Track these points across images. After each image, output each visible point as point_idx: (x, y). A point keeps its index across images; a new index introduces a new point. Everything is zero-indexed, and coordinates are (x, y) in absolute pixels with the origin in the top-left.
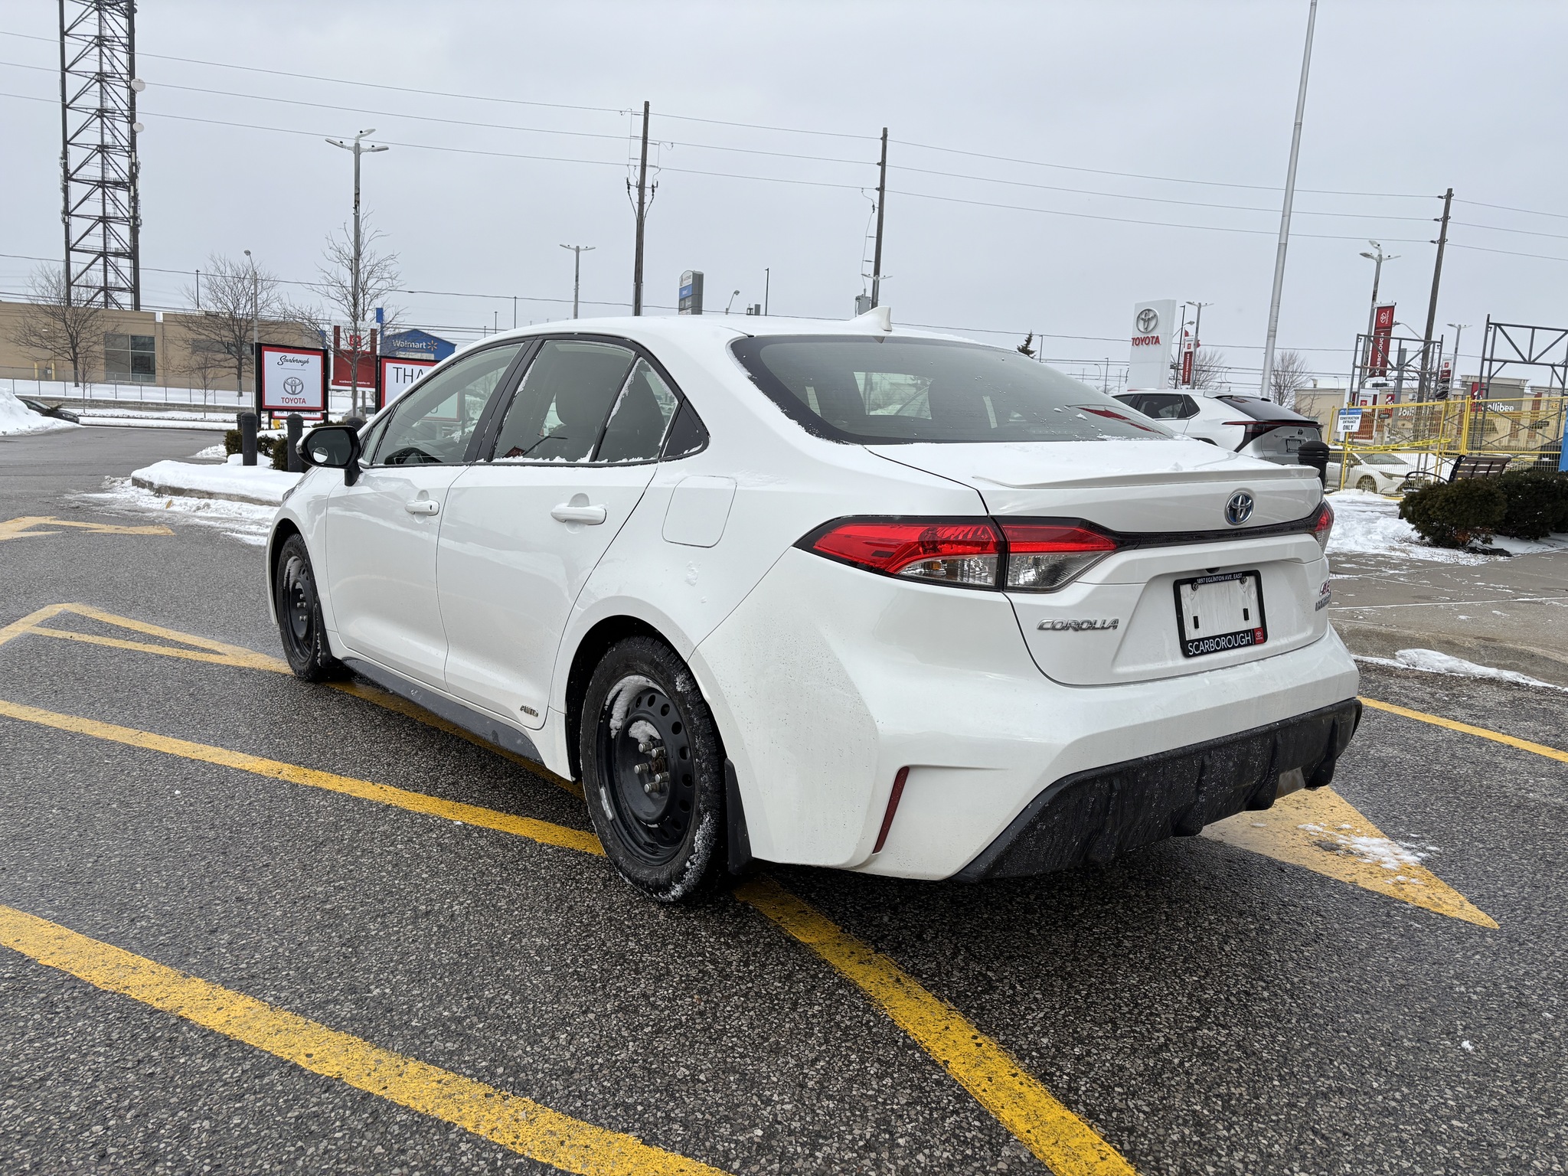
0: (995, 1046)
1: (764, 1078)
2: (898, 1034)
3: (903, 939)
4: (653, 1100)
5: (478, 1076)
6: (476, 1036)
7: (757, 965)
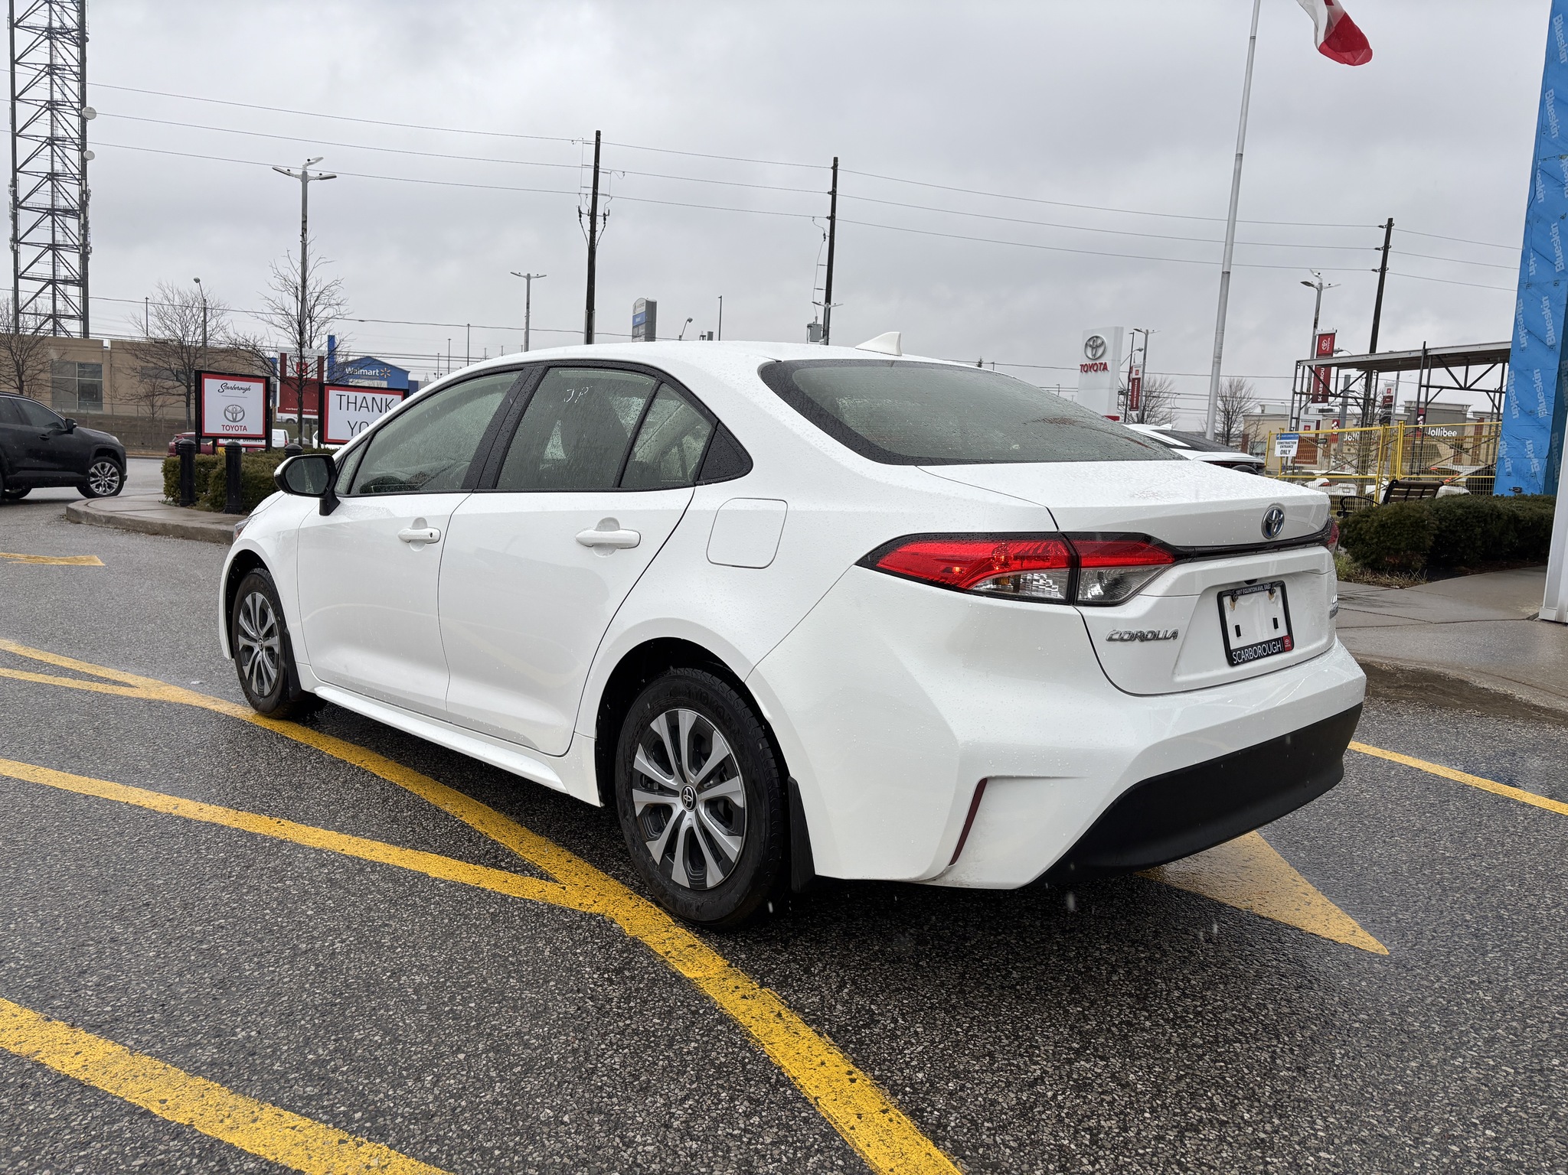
0: (868, 1082)
1: (630, 1118)
2: (772, 1071)
3: (790, 973)
4: (512, 1144)
5: (335, 1121)
6: (338, 1080)
7: (638, 1001)
